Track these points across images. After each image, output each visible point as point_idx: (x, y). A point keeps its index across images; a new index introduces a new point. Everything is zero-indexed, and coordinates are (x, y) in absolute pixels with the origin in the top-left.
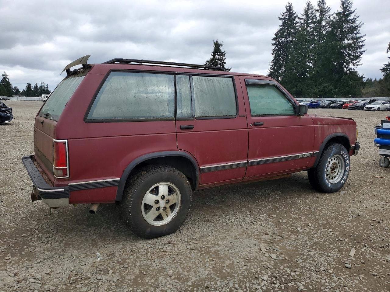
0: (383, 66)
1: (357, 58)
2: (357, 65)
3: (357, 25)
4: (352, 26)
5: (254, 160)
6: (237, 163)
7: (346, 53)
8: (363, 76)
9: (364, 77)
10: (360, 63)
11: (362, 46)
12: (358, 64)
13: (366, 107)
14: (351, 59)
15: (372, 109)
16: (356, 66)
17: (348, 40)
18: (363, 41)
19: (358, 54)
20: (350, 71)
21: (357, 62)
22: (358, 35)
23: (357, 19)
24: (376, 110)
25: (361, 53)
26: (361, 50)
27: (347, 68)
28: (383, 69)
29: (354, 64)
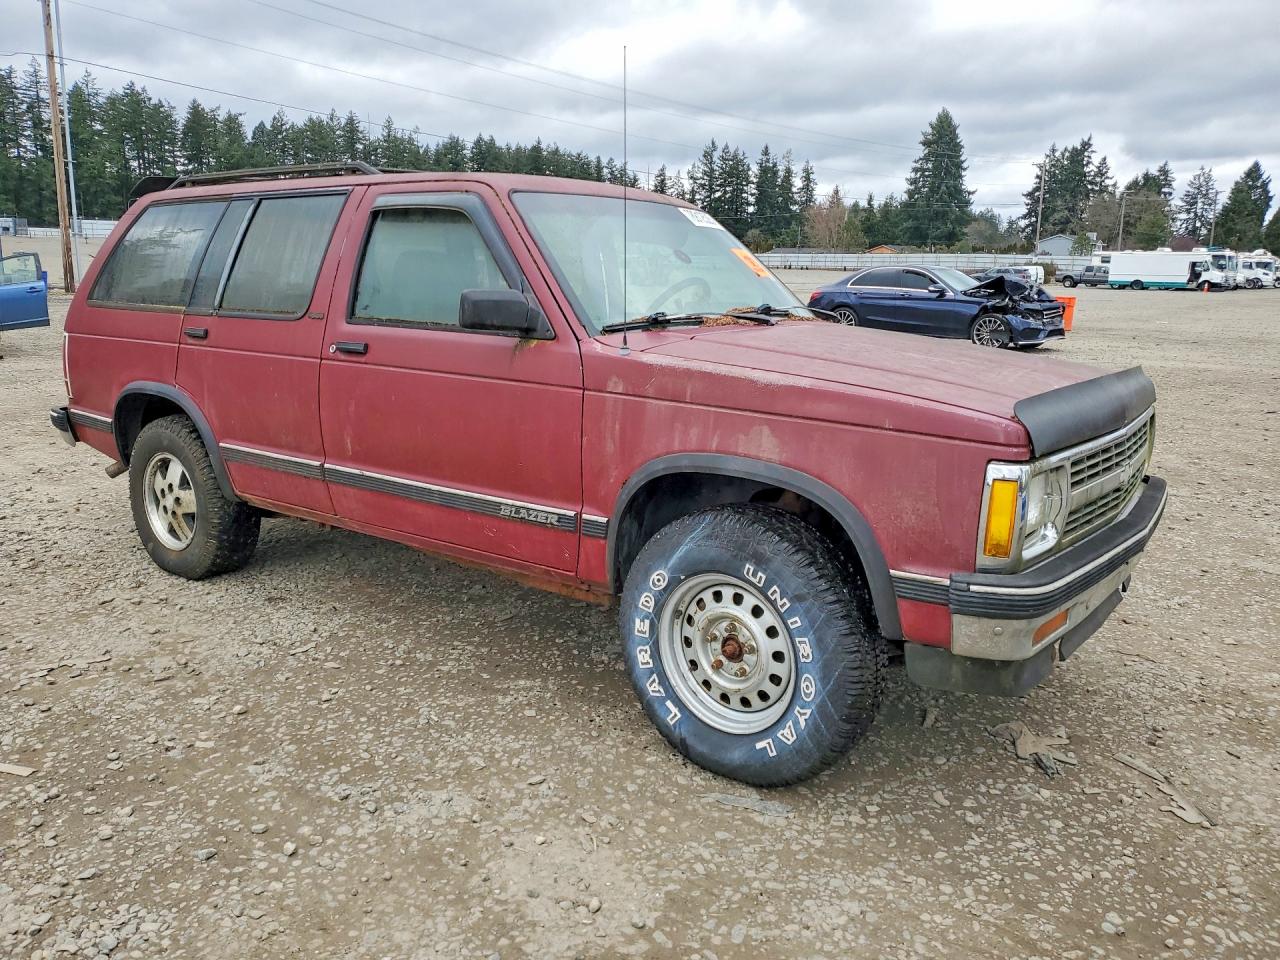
5: (338, 468)
6: (294, 459)
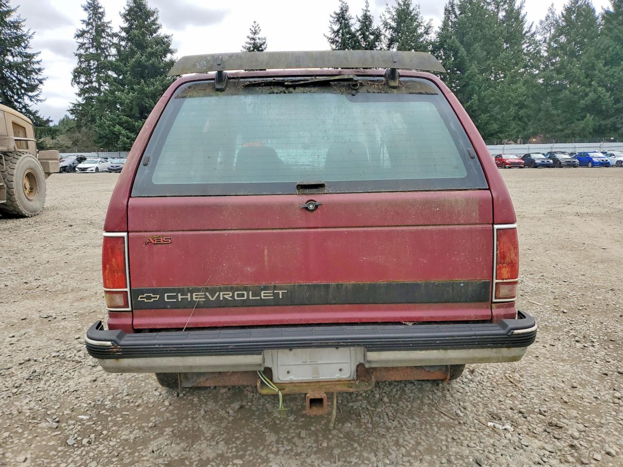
0: (71, 106)
1: (33, 88)
2: (37, 100)
3: (24, 33)
4: (15, 33)
7: (14, 78)
8: (50, 119)
9: (51, 121)
10: (40, 97)
11: (40, 70)
12: (38, 98)
13: (78, 168)
14: (25, 89)
15: (88, 171)
16: (36, 102)
17: (13, 57)
18: (38, 62)
19: (35, 81)
20: (26, 109)
21: (36, 96)
22: (29, 51)
23: (23, 24)
24: (94, 171)
25: (41, 82)
26: (40, 77)
27: (20, 103)
28: (72, 110)
29: (31, 98)
